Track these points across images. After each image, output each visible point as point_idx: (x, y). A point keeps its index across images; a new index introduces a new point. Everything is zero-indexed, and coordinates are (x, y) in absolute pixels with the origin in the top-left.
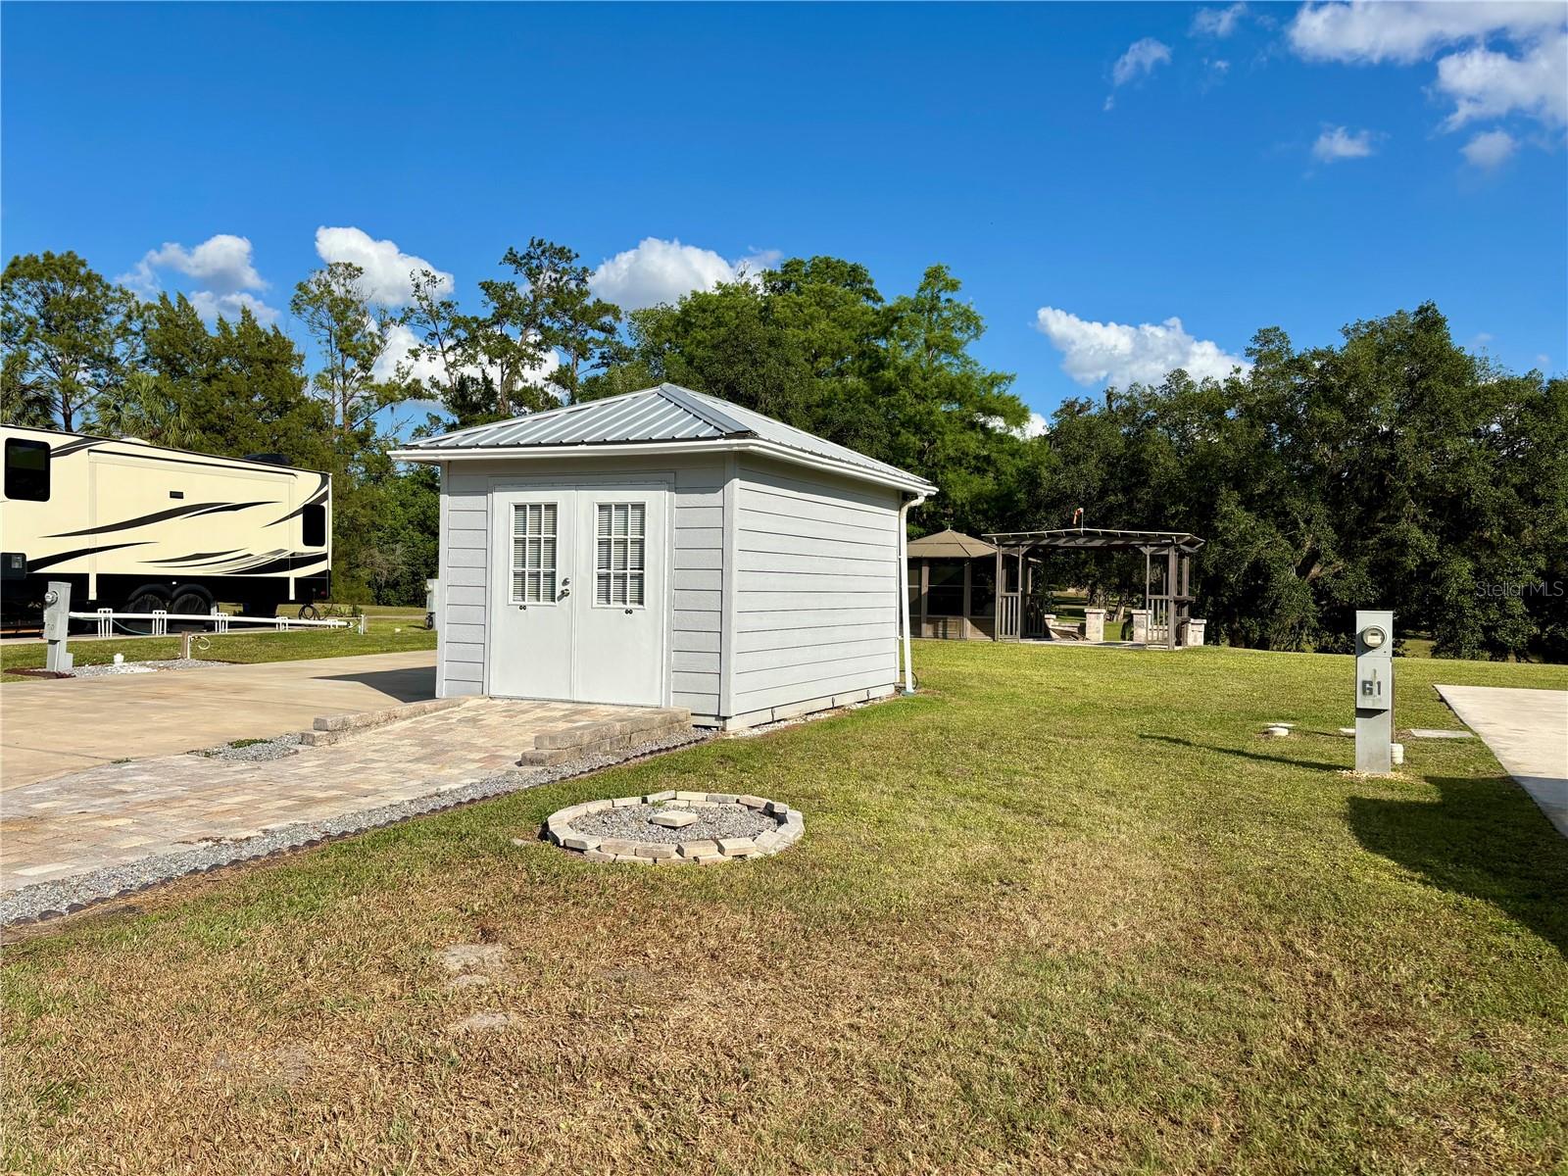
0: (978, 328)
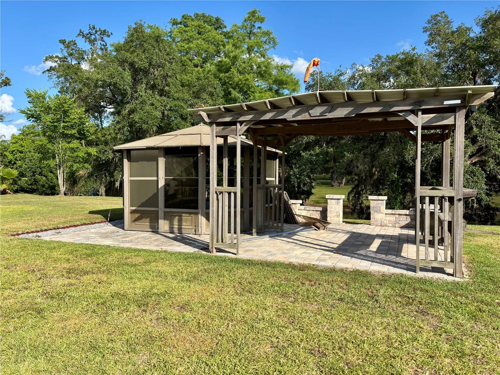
0: (274, 43)
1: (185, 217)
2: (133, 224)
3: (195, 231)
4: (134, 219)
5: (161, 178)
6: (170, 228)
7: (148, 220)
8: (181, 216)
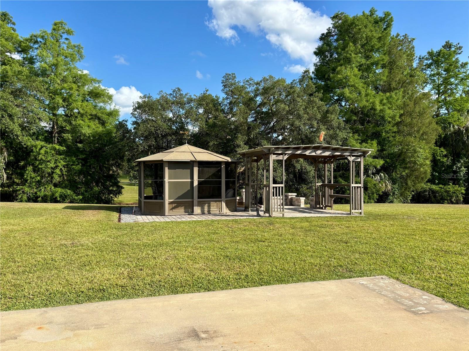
1: (212, 204)
2: (171, 211)
3: (219, 211)
4: (171, 207)
5: (196, 180)
6: (201, 211)
7: (183, 208)
8: (210, 203)
